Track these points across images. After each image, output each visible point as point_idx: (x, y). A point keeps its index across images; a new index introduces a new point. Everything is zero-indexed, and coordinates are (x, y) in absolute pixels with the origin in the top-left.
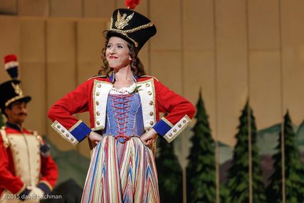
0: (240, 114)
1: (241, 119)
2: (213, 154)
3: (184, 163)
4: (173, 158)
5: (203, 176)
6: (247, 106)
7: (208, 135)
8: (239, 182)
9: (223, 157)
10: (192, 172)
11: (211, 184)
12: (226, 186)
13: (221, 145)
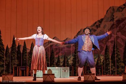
0: (31, 44)
1: (31, 45)
2: (26, 50)
3: (22, 52)
4: (20, 51)
5: (25, 54)
6: (32, 43)
7: (26, 47)
8: (31, 55)
9: (28, 51)
10: (23, 53)
11: (26, 55)
12: (29, 56)
13: (28, 49)
